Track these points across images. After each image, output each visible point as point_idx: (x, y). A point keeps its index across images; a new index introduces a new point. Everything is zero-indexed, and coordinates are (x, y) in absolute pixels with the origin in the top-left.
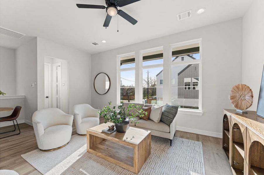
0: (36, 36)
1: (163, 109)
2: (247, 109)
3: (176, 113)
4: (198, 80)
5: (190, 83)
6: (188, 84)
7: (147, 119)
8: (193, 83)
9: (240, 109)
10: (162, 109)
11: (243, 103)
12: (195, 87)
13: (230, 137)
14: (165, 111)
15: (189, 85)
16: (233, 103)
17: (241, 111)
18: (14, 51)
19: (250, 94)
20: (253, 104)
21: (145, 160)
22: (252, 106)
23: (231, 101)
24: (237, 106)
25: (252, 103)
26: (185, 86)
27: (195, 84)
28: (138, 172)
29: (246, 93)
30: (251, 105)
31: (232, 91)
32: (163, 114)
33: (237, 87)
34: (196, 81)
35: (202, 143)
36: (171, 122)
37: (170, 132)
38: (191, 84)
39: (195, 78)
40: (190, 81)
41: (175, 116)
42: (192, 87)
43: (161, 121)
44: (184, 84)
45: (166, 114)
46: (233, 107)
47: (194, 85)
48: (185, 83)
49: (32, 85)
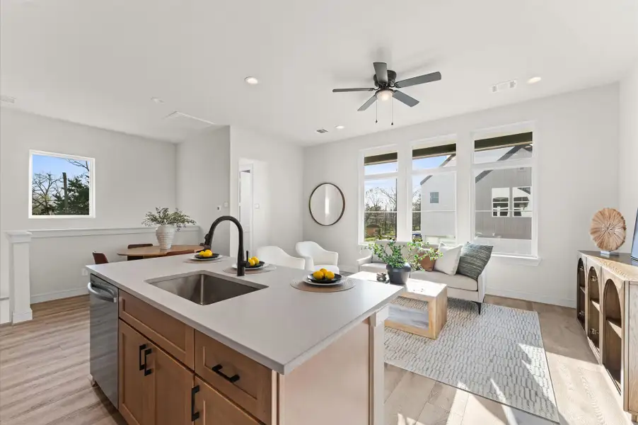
0: (227, 124)
1: (463, 251)
2: (617, 249)
3: (488, 258)
4: (529, 193)
5: (506, 199)
6: (502, 203)
7: (431, 270)
8: (516, 199)
9: (606, 249)
10: (460, 251)
11: (611, 240)
12: (521, 209)
13: (586, 292)
14: (466, 255)
15: (506, 205)
16: (595, 239)
17: (608, 253)
18: (175, 146)
19: (621, 225)
20: (626, 241)
21: (442, 326)
22: (624, 244)
23: (592, 237)
24: (601, 245)
25: (624, 238)
26: (494, 207)
27: (521, 202)
28: (436, 337)
29: (615, 223)
30: (623, 242)
31: (594, 220)
32: (462, 260)
33: (602, 213)
34: (523, 194)
35: (539, 313)
36: (479, 274)
37: (477, 291)
38: (509, 202)
39: (520, 189)
40: (507, 196)
41: (485, 263)
42: (511, 209)
43: (458, 272)
44: (493, 203)
45: (469, 260)
46: (594, 246)
47: (516, 205)
48: (495, 200)
49: (218, 209)
